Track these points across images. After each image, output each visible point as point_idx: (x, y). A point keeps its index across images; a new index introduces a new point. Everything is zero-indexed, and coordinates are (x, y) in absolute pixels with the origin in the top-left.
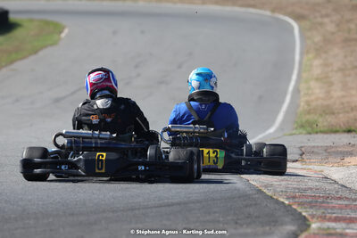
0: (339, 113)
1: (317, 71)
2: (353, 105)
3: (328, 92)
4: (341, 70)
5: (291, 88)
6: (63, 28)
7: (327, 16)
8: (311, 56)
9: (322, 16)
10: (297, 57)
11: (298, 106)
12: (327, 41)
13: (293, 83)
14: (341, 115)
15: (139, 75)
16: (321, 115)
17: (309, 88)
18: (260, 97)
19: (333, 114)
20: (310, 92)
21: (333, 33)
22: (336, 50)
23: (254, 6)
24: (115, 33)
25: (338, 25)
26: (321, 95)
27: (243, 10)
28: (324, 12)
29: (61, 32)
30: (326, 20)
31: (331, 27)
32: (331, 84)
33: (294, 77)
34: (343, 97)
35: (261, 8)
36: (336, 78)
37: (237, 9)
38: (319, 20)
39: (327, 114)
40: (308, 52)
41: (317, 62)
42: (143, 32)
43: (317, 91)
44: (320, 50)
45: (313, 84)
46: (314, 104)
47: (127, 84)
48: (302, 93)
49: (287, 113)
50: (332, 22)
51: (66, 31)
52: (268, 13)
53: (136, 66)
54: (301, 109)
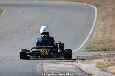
0: (106, 43)
1: (101, 27)
2: (112, 40)
3: (104, 35)
4: (111, 26)
5: (90, 34)
6: (3, 11)
7: (109, 5)
8: (100, 21)
9: (107, 5)
10: (95, 22)
11: (91, 41)
12: (108, 15)
13: (91, 32)
14: (106, 44)
15: (30, 29)
16: (98, 44)
17: (97, 34)
18: (76, 37)
19: (104, 43)
20: (97, 35)
21: (110, 12)
22: (110, 18)
23: (80, 2)
24: (23, 13)
25: (113, 9)
26: (101, 36)
27: (76, 3)
28: (108, 3)
29: (1, 13)
30: (108, 7)
31: (110, 9)
32: (106, 32)
33: (92, 29)
34: (109, 37)
35: (83, 2)
36: (109, 29)
37: (73, 3)
38: (106, 7)
39: (101, 44)
40: (99, 20)
41: (102, 23)
42: (34, 12)
43: (100, 35)
44: (104, 19)
45: (99, 32)
46: (97, 40)
47: (24, 33)
48: (94, 36)
49: (85, 43)
50: (111, 7)
51: (4, 12)
52: (86, 4)
53: (29, 26)
54: (91, 42)
